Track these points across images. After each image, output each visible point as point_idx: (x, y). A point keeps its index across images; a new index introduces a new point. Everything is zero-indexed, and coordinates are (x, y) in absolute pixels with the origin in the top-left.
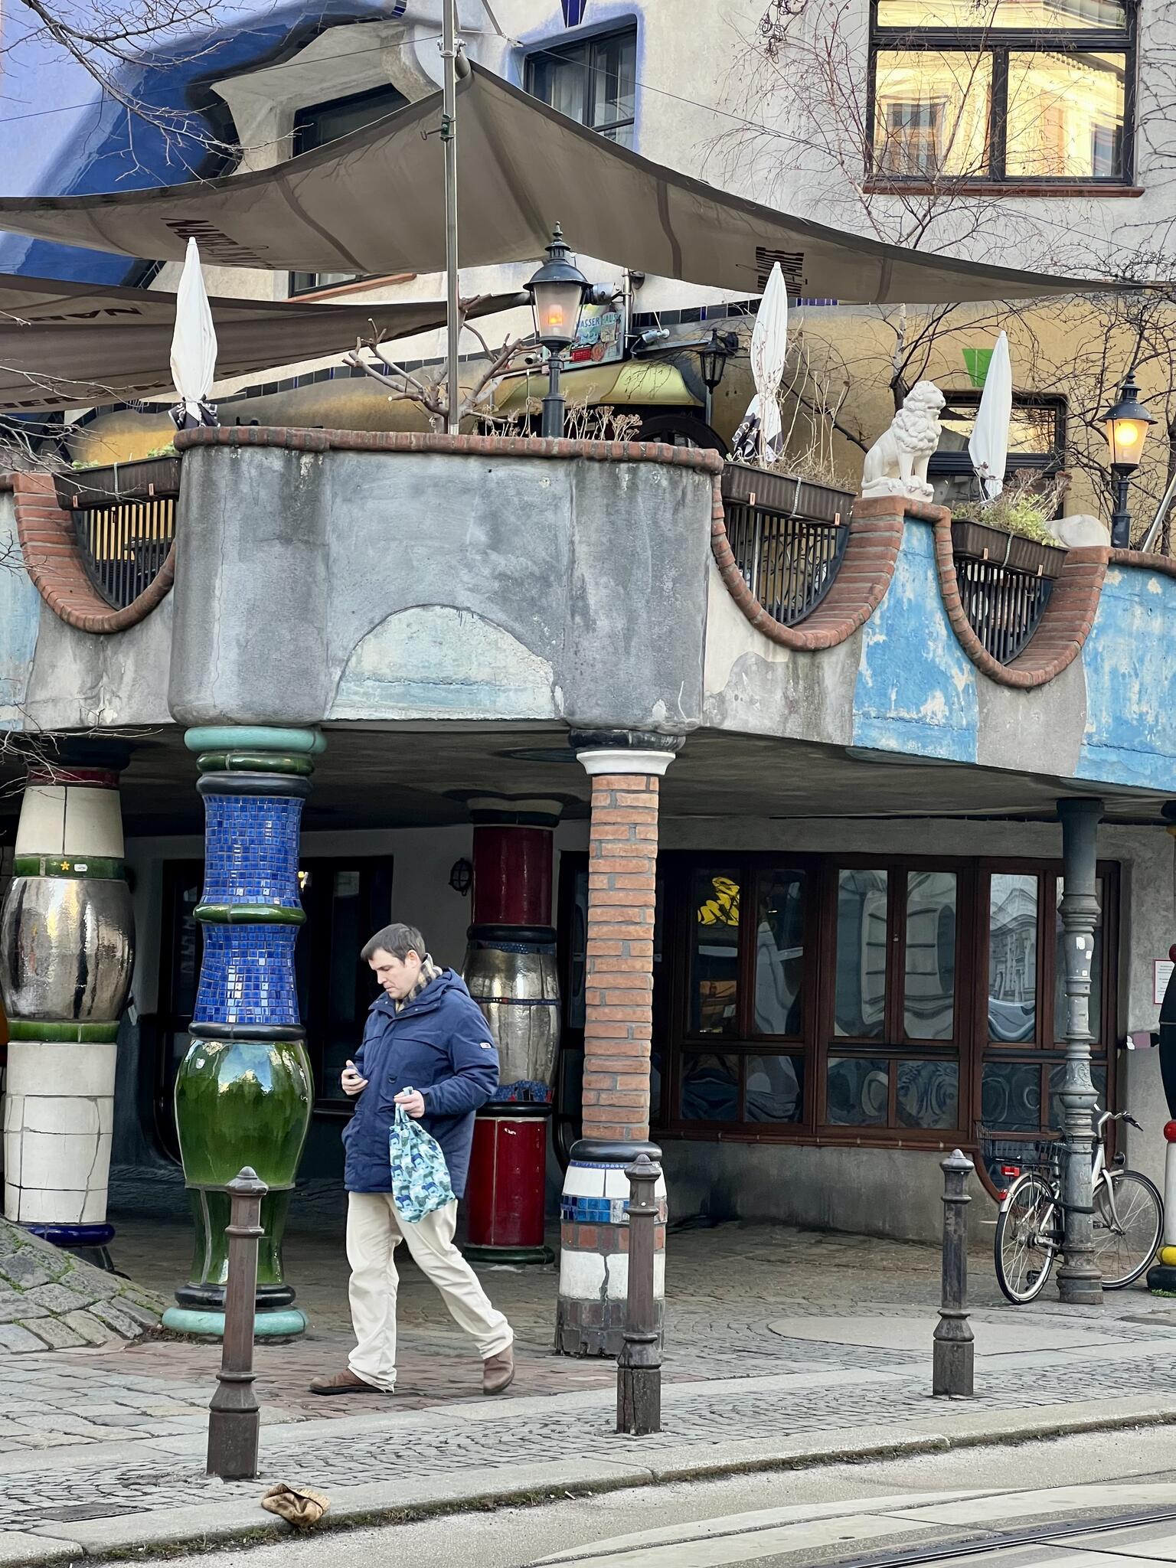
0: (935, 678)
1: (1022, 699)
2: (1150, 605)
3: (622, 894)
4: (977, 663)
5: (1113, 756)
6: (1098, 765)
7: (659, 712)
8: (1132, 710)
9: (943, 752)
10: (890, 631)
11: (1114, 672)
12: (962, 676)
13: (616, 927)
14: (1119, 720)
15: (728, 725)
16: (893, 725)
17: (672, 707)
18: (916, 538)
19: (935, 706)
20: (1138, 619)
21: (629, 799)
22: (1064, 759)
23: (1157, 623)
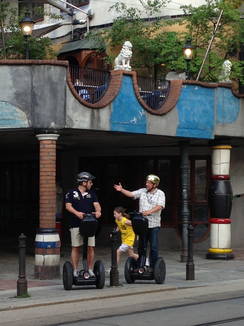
0: (134, 113)
1: (159, 118)
2: (196, 93)
3: (46, 169)
4: (146, 109)
5: (186, 131)
6: (182, 133)
7: (53, 125)
8: (192, 119)
9: (137, 131)
10: (121, 102)
11: (186, 110)
12: (142, 112)
13: (45, 177)
14: (187, 122)
15: (74, 127)
16: (122, 125)
17: (56, 124)
18: (128, 79)
19: (134, 120)
20: (193, 96)
21: (47, 146)
22: (172, 132)
23: (199, 98)
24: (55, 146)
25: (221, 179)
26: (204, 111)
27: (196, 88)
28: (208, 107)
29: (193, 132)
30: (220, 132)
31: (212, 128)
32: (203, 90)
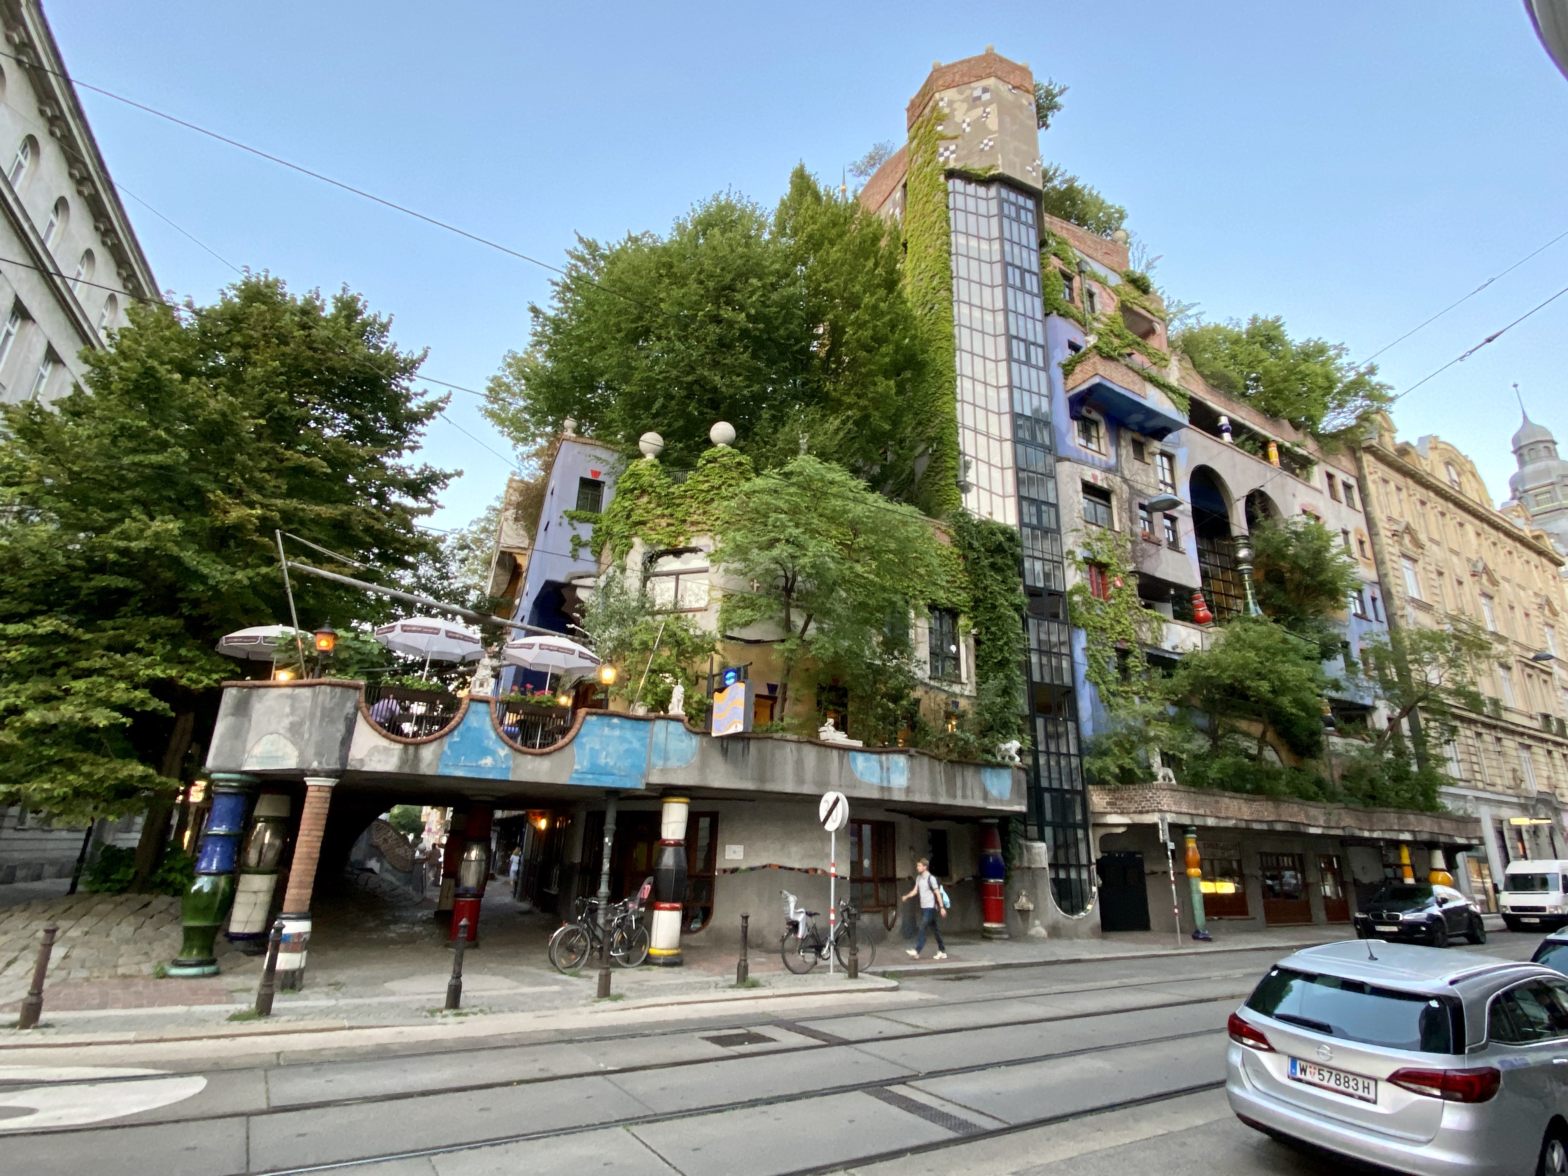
0: (487, 752)
1: (538, 760)
2: (612, 727)
4: (511, 747)
5: (591, 777)
7: (315, 765)
8: (602, 761)
9: (491, 777)
10: (462, 736)
11: (592, 749)
12: (503, 751)
14: (593, 764)
15: (365, 769)
16: (461, 768)
17: (320, 763)
18: (482, 707)
19: (488, 761)
20: (606, 730)
22: (564, 778)
23: (617, 733)
24: (328, 795)
25: (669, 845)
26: (627, 751)
27: (615, 721)
28: (636, 745)
29: (603, 778)
30: (656, 779)
31: (645, 775)
32: (628, 724)
